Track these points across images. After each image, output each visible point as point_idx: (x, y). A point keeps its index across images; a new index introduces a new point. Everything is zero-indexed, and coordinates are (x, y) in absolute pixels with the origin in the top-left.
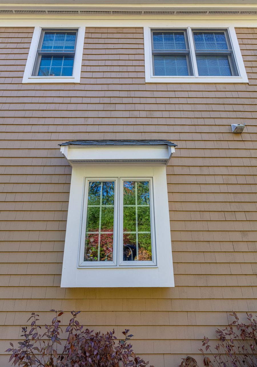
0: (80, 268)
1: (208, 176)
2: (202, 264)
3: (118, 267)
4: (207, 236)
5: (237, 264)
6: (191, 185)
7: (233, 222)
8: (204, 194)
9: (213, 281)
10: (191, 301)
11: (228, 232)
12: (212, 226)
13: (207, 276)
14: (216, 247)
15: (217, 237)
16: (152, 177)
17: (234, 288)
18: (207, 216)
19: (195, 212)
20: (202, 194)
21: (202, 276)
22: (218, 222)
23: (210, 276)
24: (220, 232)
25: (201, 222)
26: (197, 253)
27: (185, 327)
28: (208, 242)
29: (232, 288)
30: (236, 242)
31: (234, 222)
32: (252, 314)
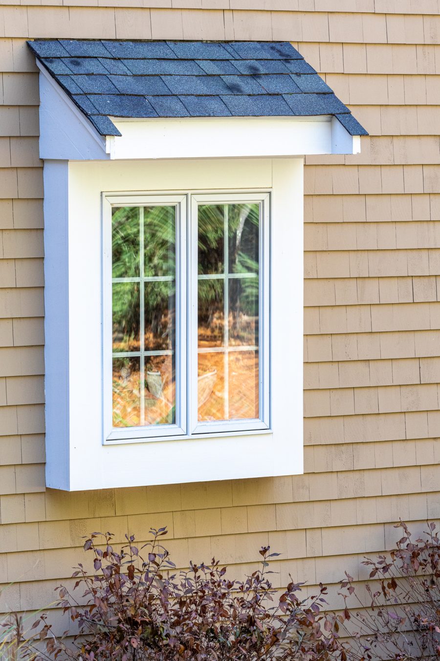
0: (109, 443)
1: (388, 168)
2: (347, 420)
3: (190, 436)
4: (366, 348)
5: (422, 413)
6: (344, 198)
7: (427, 305)
8: (373, 226)
9: (367, 457)
10: (316, 505)
11: (412, 334)
12: (381, 319)
13: (355, 446)
14: (383, 374)
15: (390, 347)
16: (270, 193)
17: (407, 470)
18: (371, 292)
19: (346, 280)
20: (369, 224)
21: (344, 448)
22: (395, 307)
23: (361, 445)
24: (397, 335)
25: (358, 307)
26: (339, 392)
27: (300, 562)
28: (367, 363)
29: (401, 470)
30: (426, 360)
31: (432, 305)
32: (435, 523)
